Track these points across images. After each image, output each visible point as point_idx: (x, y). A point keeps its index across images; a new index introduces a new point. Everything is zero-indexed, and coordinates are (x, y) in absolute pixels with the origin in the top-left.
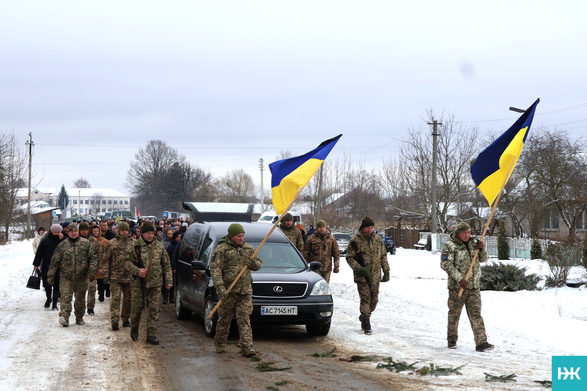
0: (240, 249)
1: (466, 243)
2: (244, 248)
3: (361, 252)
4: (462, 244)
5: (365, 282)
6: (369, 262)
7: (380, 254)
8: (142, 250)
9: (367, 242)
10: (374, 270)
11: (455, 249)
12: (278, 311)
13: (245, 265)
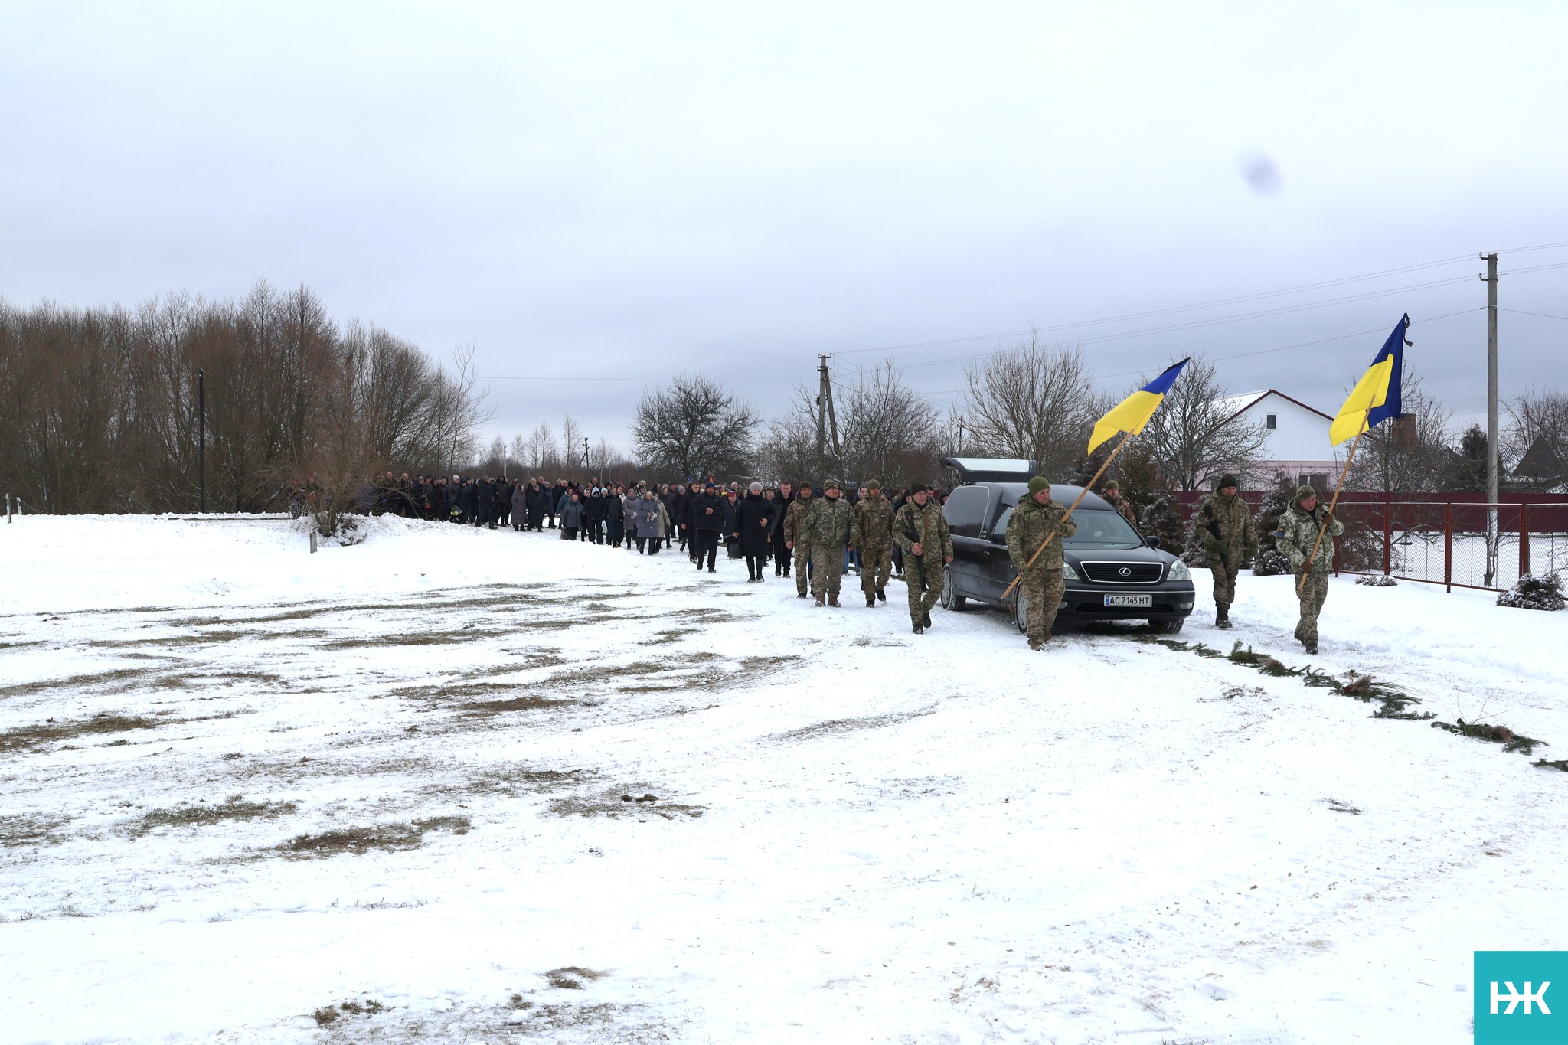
0: (1045, 510)
1: (1312, 513)
2: (1052, 508)
3: (1216, 520)
4: (1306, 514)
5: (1219, 559)
6: (1226, 533)
7: (1242, 524)
8: (915, 517)
9: (1225, 507)
10: (1233, 545)
11: (1297, 521)
12: (1126, 601)
13: (1051, 531)
